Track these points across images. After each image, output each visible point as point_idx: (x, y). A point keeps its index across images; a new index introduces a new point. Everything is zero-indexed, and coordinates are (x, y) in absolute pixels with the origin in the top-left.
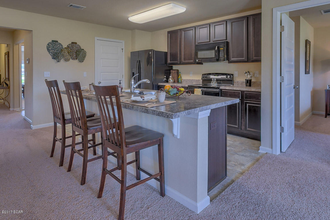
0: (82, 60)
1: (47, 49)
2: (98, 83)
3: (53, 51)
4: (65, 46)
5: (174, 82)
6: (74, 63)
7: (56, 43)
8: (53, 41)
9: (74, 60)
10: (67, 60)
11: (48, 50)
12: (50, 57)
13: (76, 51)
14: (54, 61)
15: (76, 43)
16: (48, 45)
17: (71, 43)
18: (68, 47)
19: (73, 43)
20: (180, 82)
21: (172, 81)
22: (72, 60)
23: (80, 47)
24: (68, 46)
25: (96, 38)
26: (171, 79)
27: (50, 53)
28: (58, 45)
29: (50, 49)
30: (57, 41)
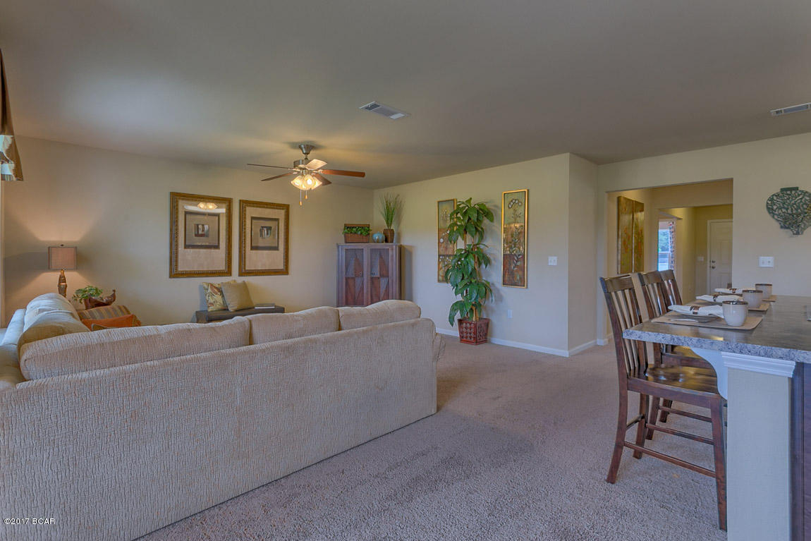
1: (768, 208)
3: (784, 210)
7: (793, 192)
12: (777, 225)
14: (786, 234)
16: (771, 199)
27: (776, 217)
28: (799, 195)
29: (775, 207)
30: (796, 189)
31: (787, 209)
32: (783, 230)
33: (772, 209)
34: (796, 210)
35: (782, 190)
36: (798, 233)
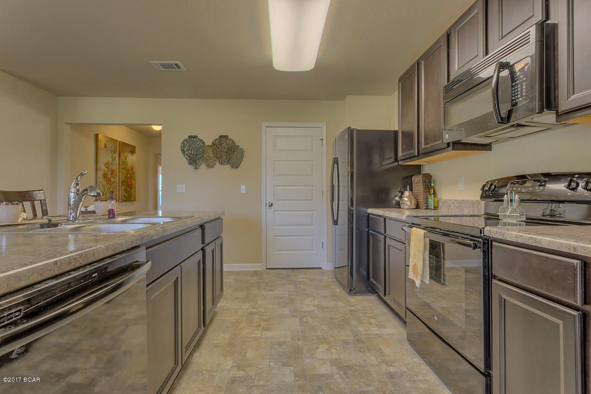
0: (236, 166)
1: (182, 149)
2: (267, 206)
3: (190, 152)
4: (208, 142)
5: (417, 207)
6: (222, 170)
7: (195, 139)
8: (189, 137)
9: (224, 165)
10: (210, 166)
11: (183, 151)
12: (186, 162)
13: (226, 150)
14: (191, 168)
15: (226, 137)
16: (183, 143)
17: (218, 137)
18: (214, 144)
19: (221, 137)
20: (431, 205)
21: (408, 203)
22: (220, 165)
23: (233, 142)
24: (213, 142)
25: (264, 124)
26: (406, 199)
27: (186, 156)
28: (198, 142)
29: (185, 149)
30: (196, 137)
31: (191, 151)
32: (189, 165)
33: (184, 150)
34: (196, 151)
35: (190, 137)
36: (196, 168)
